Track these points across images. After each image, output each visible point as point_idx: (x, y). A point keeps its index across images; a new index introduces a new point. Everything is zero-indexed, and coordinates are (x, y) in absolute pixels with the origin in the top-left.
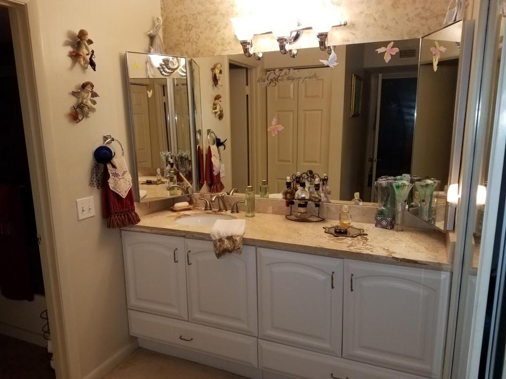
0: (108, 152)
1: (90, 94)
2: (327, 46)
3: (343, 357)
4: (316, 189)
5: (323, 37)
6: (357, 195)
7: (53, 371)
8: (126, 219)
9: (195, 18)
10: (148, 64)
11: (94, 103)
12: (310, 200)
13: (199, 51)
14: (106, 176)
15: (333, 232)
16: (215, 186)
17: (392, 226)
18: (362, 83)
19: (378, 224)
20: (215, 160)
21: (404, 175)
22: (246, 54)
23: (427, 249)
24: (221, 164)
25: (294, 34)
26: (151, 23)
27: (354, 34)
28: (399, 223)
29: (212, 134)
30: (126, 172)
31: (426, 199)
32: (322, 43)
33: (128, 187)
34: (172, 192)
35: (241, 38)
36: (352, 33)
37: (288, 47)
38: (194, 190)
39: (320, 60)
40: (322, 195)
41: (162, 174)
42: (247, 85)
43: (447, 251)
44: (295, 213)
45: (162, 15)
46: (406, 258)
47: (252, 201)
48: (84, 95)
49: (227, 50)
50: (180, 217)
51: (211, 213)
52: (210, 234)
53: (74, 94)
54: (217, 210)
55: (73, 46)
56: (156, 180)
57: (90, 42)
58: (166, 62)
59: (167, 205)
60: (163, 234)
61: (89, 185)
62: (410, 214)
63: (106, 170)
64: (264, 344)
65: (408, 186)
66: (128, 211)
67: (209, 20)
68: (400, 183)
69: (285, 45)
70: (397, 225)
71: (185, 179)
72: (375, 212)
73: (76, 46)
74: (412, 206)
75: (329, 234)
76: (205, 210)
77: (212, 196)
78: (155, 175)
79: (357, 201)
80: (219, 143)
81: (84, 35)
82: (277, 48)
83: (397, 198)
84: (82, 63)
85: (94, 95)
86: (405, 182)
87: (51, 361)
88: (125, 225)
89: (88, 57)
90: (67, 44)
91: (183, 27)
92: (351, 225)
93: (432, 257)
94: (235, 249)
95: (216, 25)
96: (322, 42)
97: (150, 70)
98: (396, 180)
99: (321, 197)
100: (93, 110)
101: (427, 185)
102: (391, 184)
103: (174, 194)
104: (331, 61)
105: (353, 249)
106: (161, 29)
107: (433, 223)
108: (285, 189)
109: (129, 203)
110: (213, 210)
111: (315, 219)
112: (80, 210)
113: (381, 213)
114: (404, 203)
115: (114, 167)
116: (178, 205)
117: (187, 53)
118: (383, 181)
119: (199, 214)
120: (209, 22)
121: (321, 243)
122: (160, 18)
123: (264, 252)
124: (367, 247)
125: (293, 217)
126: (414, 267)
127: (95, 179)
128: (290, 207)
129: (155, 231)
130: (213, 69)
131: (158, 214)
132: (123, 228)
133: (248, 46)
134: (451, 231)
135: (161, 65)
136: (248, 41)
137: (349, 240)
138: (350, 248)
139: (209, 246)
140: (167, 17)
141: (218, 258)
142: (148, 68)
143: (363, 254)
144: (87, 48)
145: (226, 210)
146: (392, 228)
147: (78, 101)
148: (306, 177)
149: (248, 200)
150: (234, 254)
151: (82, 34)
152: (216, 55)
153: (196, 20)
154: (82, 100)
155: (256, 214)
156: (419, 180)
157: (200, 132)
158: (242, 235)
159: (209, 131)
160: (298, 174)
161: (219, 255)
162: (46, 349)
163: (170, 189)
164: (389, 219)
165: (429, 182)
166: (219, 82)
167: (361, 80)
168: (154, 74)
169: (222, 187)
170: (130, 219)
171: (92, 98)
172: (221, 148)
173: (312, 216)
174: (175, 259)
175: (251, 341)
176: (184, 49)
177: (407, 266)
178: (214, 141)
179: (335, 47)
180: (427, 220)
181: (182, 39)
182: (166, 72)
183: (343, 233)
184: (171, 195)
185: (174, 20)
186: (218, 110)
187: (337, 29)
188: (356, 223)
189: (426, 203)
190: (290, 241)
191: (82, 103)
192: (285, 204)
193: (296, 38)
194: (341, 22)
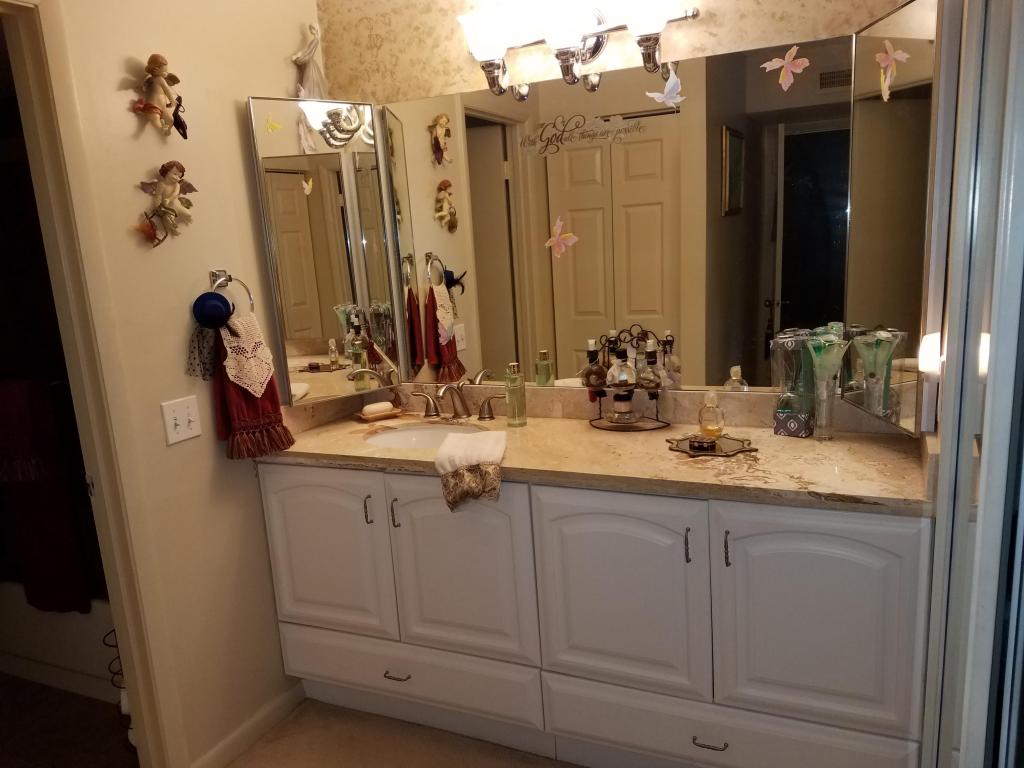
0: (219, 304)
1: (178, 186)
2: (659, 63)
3: (716, 700)
4: (649, 363)
5: (650, 44)
6: (736, 371)
7: (132, 751)
8: (266, 439)
9: (387, 21)
10: (301, 126)
11: (188, 204)
12: (637, 385)
13: (399, 89)
14: (219, 353)
15: (687, 448)
16: (446, 369)
17: (808, 430)
18: (744, 145)
19: (780, 428)
20: (444, 316)
21: (831, 324)
22: (495, 89)
23: (880, 472)
24: (457, 322)
25: (591, 42)
26: (297, 38)
27: (715, 35)
28: (824, 423)
29: (436, 263)
30: (260, 343)
31: (878, 372)
32: (649, 57)
33: (265, 376)
34: (361, 384)
35: (483, 56)
36: (711, 34)
37: (579, 69)
38: (403, 376)
39: (647, 93)
40: (663, 373)
41: (341, 351)
42: (506, 159)
43: (922, 474)
44: (609, 415)
45: (321, 20)
46: (838, 492)
47: (519, 394)
48: (165, 191)
49: (455, 83)
50: (374, 433)
51: (436, 422)
52: (433, 463)
53: (145, 187)
54: (449, 415)
55: (137, 88)
56: (329, 363)
57: (173, 80)
58: (334, 116)
59: (348, 410)
60: (341, 468)
61: (186, 373)
62: (848, 405)
63: (219, 340)
64: (555, 683)
65: (840, 345)
66: (269, 424)
67: (415, 24)
68: (822, 339)
69: (572, 65)
70: (820, 427)
71: (385, 357)
72: (774, 403)
73: (144, 89)
74: (851, 389)
75: (678, 453)
76: (426, 416)
77: (438, 388)
78: (325, 352)
79: (737, 384)
80: (450, 280)
81: (160, 67)
82: (557, 74)
83: (818, 371)
84: (159, 123)
85: (187, 188)
86: (832, 337)
87: (130, 731)
88: (263, 452)
89: (171, 111)
90: (125, 86)
91: (365, 41)
92: (724, 432)
93: (892, 489)
94: (487, 490)
95: (429, 34)
96: (649, 54)
97: (306, 139)
98: (815, 334)
99: (659, 377)
100: (186, 219)
101: (879, 342)
102: (803, 343)
103: (363, 389)
104: (668, 93)
105: (726, 480)
106: (319, 47)
107: (894, 420)
108: (586, 365)
109: (270, 408)
110: (443, 415)
111: (650, 425)
112: (170, 423)
113: (786, 404)
114: (832, 382)
115: (234, 333)
116: (371, 409)
117: (373, 94)
118: (786, 339)
119: (415, 424)
120: (417, 28)
121: (661, 470)
122: (317, 26)
123: (546, 495)
124: (756, 474)
125: (605, 423)
126: (854, 510)
127: (197, 361)
128: (597, 402)
129: (325, 461)
130: (431, 128)
131: (330, 427)
132: (262, 459)
133: (496, 71)
134: (929, 433)
135: (325, 125)
136: (497, 62)
137: (718, 463)
138: (720, 478)
139: (434, 487)
140: (330, 24)
141: (452, 509)
142: (302, 134)
143: (748, 489)
144: (166, 93)
145: (469, 415)
146: (810, 434)
147: (154, 203)
148: (629, 338)
149: (512, 392)
150: (484, 500)
151: (156, 63)
152: (432, 94)
153: (389, 24)
154: (163, 199)
155: (529, 420)
156: (863, 333)
157: (410, 259)
158: (499, 462)
159: (428, 256)
160: (613, 333)
161: (454, 505)
162: (118, 707)
163: (356, 377)
164: (803, 417)
165: (883, 335)
166: (445, 155)
167: (742, 138)
168: (314, 146)
169: (461, 370)
170: (274, 440)
171: (182, 196)
172: (456, 290)
173: (643, 417)
174: (366, 517)
175: (528, 676)
176: (369, 88)
177: (839, 510)
178: (441, 277)
179: (676, 64)
180: (881, 414)
181: (363, 67)
182: (335, 139)
183: (706, 449)
184: (358, 390)
185: (344, 29)
186: (445, 212)
187: (679, 27)
188: (734, 429)
189: (878, 380)
190: (597, 470)
191: (162, 205)
192: (587, 396)
193: (596, 49)
194: (686, 12)
